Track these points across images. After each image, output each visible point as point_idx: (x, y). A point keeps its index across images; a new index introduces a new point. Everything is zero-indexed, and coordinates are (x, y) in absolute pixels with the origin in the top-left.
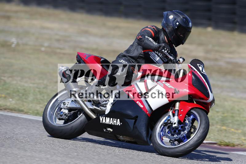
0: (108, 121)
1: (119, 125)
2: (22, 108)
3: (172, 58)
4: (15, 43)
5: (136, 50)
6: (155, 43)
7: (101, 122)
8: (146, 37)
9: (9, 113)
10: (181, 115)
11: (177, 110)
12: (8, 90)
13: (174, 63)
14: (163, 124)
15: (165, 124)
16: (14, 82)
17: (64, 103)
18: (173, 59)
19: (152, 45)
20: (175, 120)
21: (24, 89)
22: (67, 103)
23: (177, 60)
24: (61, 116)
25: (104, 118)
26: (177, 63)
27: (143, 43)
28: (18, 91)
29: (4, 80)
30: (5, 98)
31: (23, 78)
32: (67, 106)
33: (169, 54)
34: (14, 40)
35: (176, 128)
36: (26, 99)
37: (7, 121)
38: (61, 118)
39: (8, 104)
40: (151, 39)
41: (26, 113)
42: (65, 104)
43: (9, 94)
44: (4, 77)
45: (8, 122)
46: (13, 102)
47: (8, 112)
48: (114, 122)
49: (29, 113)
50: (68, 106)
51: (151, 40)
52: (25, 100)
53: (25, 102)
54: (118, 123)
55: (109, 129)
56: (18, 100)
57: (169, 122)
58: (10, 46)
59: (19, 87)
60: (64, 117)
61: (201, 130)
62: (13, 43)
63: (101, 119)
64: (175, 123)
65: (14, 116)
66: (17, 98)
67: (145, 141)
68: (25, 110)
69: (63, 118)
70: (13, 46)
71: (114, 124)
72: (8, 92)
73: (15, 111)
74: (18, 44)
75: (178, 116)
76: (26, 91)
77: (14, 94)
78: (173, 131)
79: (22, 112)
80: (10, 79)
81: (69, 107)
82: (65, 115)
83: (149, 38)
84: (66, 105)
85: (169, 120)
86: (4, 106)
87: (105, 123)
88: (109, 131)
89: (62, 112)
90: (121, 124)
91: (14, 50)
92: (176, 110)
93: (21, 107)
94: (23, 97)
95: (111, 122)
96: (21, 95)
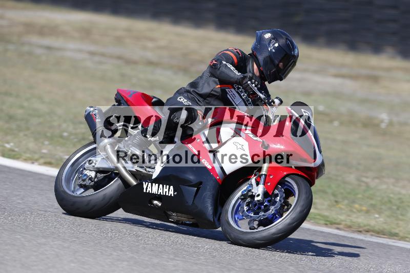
0: (155, 189)
1: (173, 195)
2: (397, 231)
3: (262, 96)
4: (387, 121)
5: (206, 85)
6: (237, 73)
7: (145, 191)
8: (224, 63)
9: (373, 237)
10: (269, 184)
11: (264, 174)
12: (372, 199)
13: (265, 104)
14: (241, 196)
15: (244, 197)
16: (384, 187)
17: (90, 160)
18: (264, 99)
19: (232, 75)
20: (259, 190)
21: (400, 199)
22: (94, 162)
23: (270, 101)
24: (84, 180)
25: (150, 184)
26: (270, 105)
27: (218, 73)
28: (390, 202)
29: (366, 183)
30: (367, 212)
31: (397, 180)
32: (93, 166)
33: (258, 89)
34: (384, 116)
35: (260, 203)
36: (402, 215)
37: (371, 251)
38: (84, 183)
39: (373, 223)
40: (231, 66)
41: (403, 239)
42: (91, 163)
43: (373, 206)
44: (367, 177)
45: (371, 254)
46: (381, 219)
47: (372, 235)
48: (165, 190)
49: (408, 239)
50: (96, 166)
51: (231, 68)
52: (400, 217)
53: (402, 220)
54: (172, 193)
55: (156, 202)
56: (389, 217)
57: (250, 194)
58: (378, 125)
59: (392, 195)
60: (88, 182)
61: (298, 209)
62: (382, 121)
63: (145, 187)
64: (258, 195)
65: (382, 244)
66: (388, 213)
67: (211, 221)
68: (401, 234)
69: (87, 184)
70: (383, 126)
71: (164, 194)
72: (373, 202)
73: (384, 235)
74: (391, 124)
75: (264, 184)
76: (402, 202)
77: (383, 207)
78: (256, 207)
79: (396, 236)
80: (377, 181)
81: (97, 168)
82: (91, 179)
83: (227, 64)
84: (93, 164)
85: (250, 191)
86: (365, 226)
87: (150, 192)
88: (157, 205)
89: (86, 175)
90: (176, 193)
91: (384, 133)
92: (262, 174)
93: (394, 229)
94: (399, 212)
95: (160, 191)
96: (395, 207)
